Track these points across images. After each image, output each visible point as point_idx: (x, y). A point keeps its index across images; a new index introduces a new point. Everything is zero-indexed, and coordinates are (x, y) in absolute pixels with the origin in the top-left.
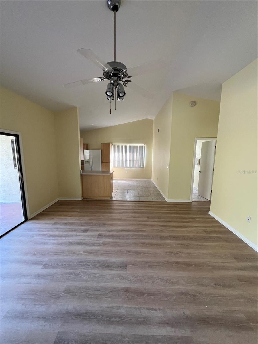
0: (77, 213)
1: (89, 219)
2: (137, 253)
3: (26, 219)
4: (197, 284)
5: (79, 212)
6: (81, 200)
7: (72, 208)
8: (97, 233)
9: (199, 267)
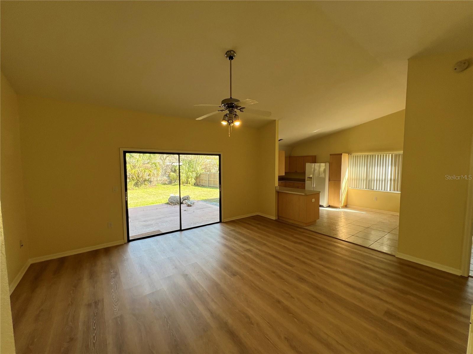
0: (256, 229)
1: (259, 236)
2: (258, 275)
3: (220, 221)
4: (268, 322)
5: (258, 228)
6: (274, 219)
7: (258, 224)
8: (248, 247)
9: (295, 319)
